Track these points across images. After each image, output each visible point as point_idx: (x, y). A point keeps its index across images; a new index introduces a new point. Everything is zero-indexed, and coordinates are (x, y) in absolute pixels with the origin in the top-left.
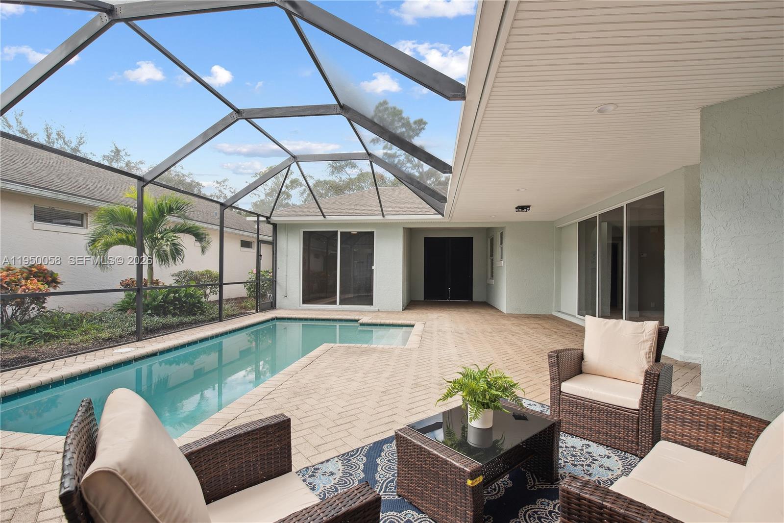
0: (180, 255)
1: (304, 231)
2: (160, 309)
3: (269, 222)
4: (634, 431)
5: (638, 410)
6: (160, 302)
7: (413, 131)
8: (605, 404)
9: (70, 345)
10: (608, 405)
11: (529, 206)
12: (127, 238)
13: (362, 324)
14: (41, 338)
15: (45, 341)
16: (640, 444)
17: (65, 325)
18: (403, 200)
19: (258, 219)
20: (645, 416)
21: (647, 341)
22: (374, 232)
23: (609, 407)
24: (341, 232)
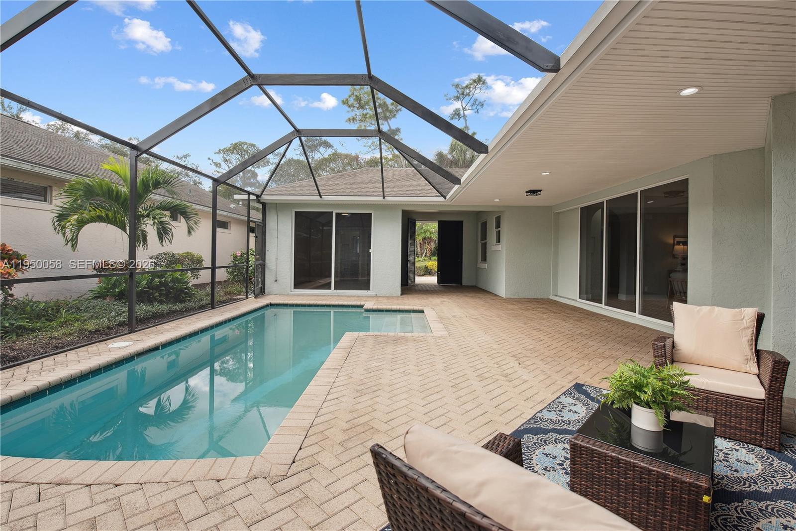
0: (168, 234)
1: (295, 212)
2: (146, 296)
3: (259, 202)
4: (759, 422)
5: (764, 400)
6: (145, 288)
7: (391, 112)
8: (722, 395)
9: (51, 340)
10: (728, 396)
11: (540, 191)
12: (107, 215)
13: (367, 310)
14: (13, 331)
15: (18, 336)
16: (765, 434)
17: (39, 317)
18: (400, 182)
19: (249, 197)
20: (772, 406)
21: (748, 328)
22: (371, 214)
23: (728, 397)
24: (336, 213)
